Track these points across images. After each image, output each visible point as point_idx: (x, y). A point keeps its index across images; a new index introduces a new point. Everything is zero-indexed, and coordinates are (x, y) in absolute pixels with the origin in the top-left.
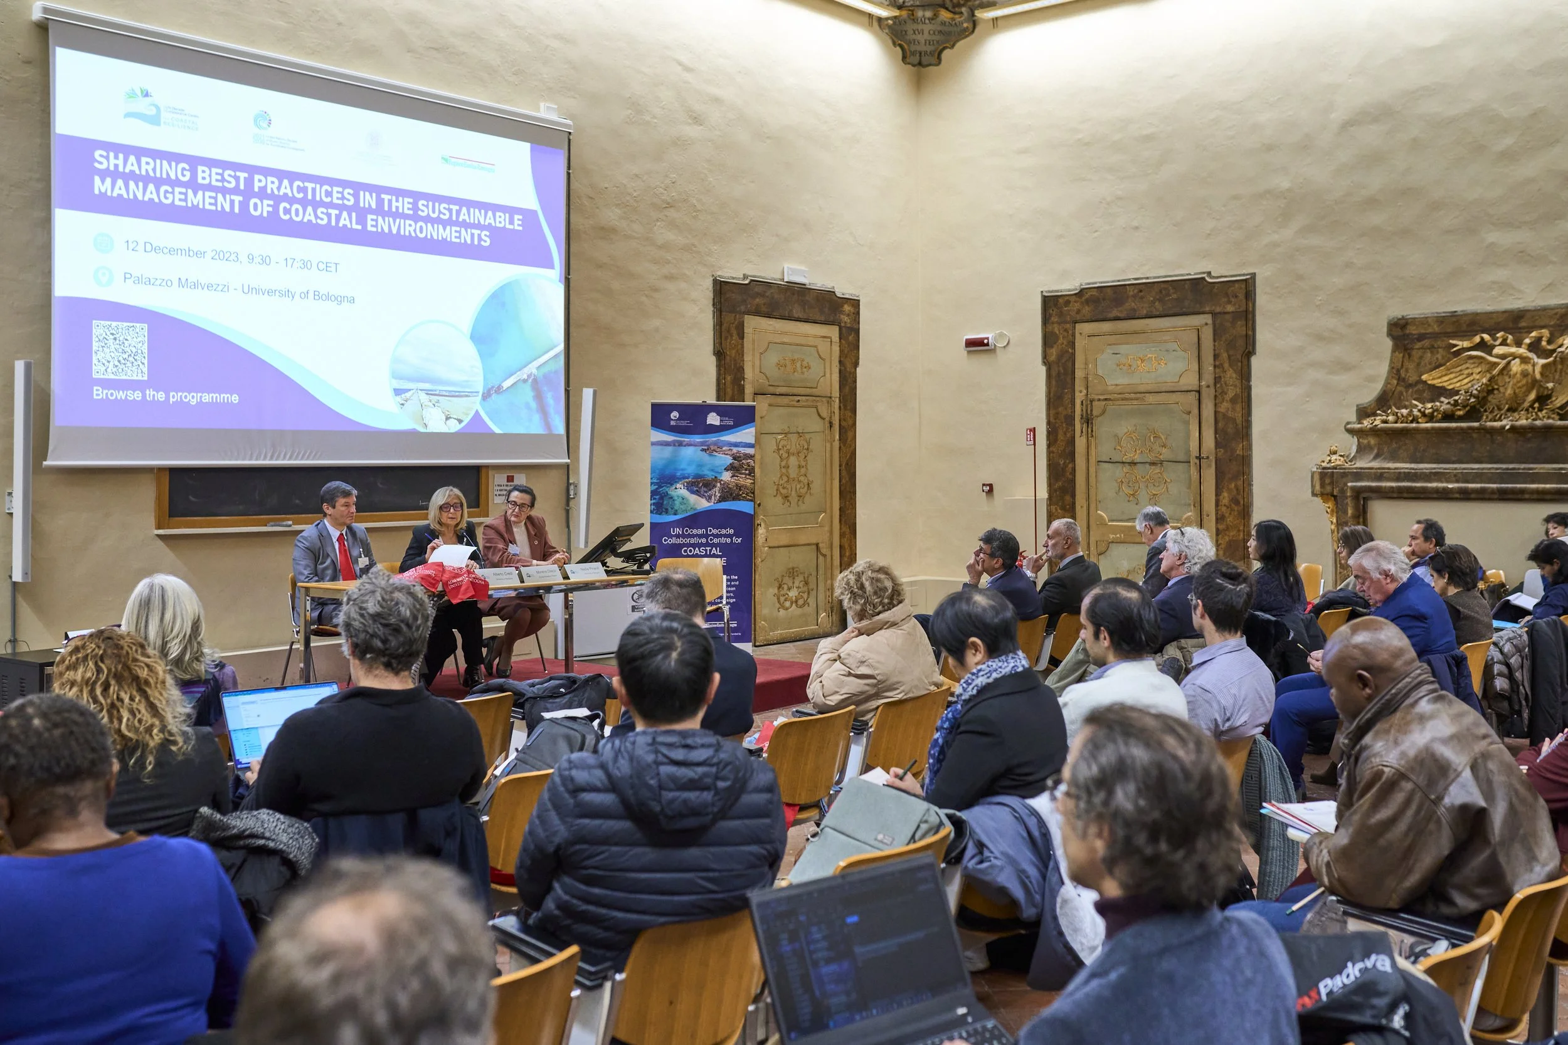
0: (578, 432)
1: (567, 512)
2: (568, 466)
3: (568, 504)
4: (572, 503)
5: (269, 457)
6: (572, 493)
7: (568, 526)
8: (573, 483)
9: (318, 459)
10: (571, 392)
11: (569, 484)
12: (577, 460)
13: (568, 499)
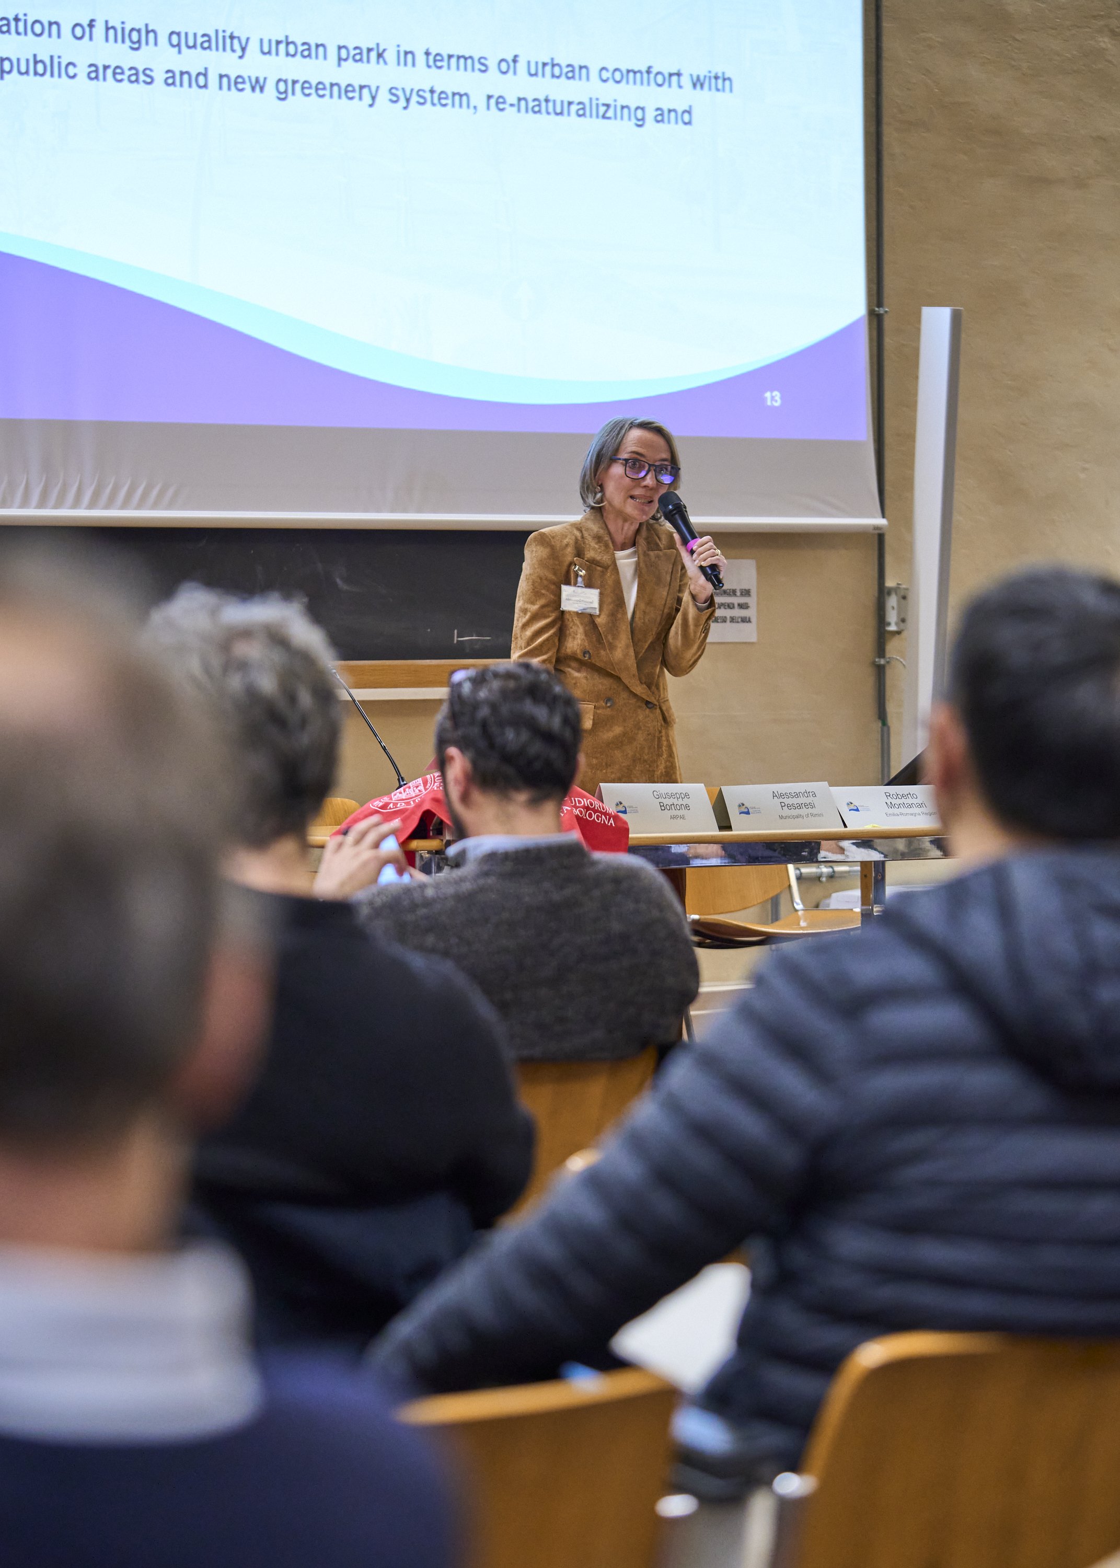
0: (909, 437)
1: (880, 672)
2: (880, 537)
3: (881, 650)
4: (892, 647)
5: (35, 497)
6: (892, 617)
7: (882, 715)
8: (896, 590)
9: (169, 507)
10: (888, 324)
11: (882, 593)
12: (906, 520)
13: (882, 637)
